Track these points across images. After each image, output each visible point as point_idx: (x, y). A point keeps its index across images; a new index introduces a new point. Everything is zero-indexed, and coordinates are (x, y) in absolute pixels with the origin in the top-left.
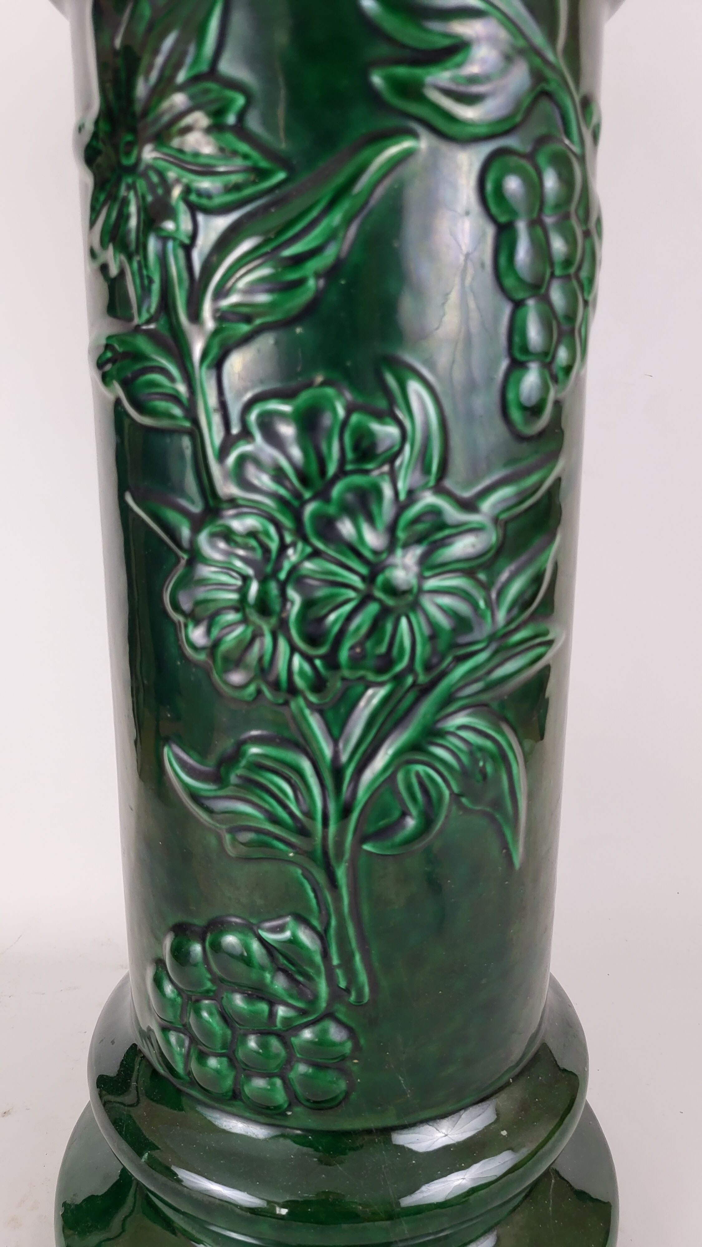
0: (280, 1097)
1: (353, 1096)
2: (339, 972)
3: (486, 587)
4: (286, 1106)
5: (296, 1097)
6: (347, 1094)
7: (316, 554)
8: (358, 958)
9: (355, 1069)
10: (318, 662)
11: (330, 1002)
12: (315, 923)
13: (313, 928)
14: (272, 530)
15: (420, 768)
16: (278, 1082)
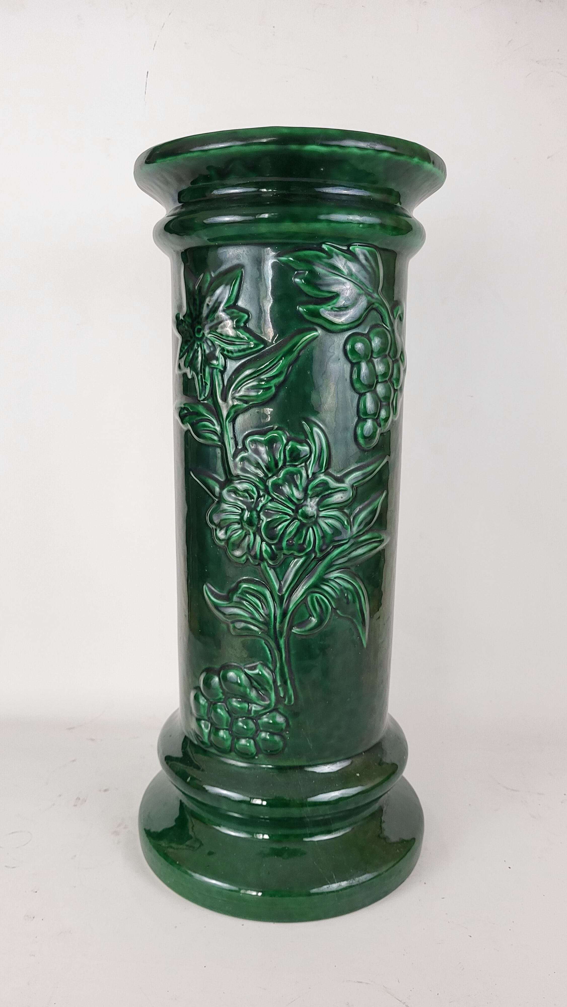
0: (253, 749)
1: (286, 749)
2: (280, 689)
3: (348, 516)
4: (255, 753)
5: (260, 749)
6: (283, 749)
7: (273, 500)
8: (289, 682)
9: (287, 736)
10: (273, 547)
11: (276, 704)
12: (270, 666)
13: (269, 668)
14: (255, 489)
15: (318, 595)
16: (252, 742)
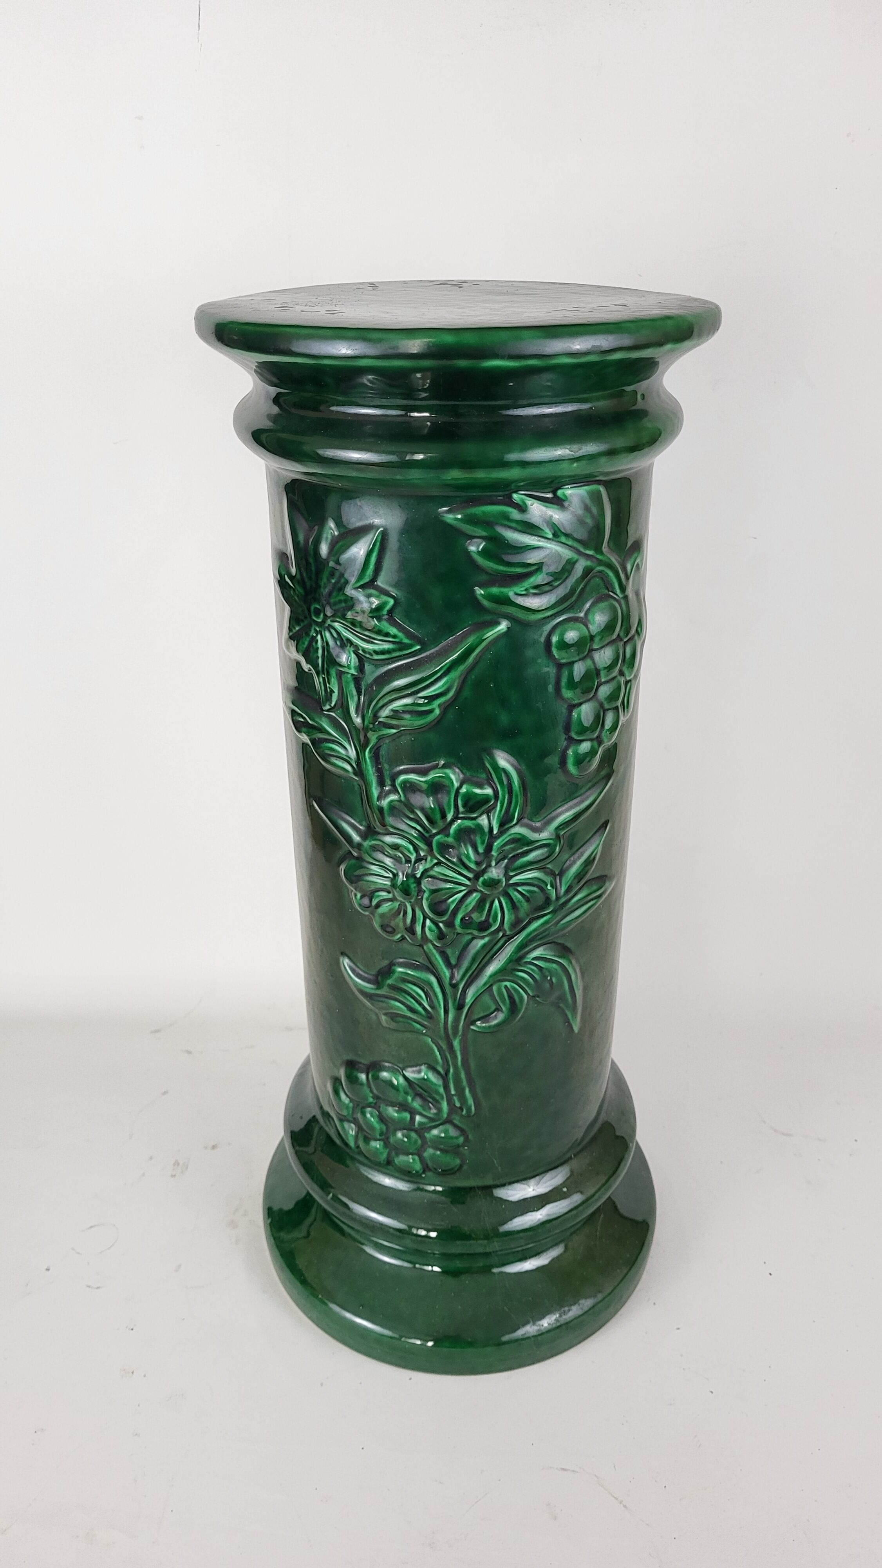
0: (418, 1166)
1: (465, 1167)
2: (455, 1098)
3: (552, 873)
4: (421, 1171)
5: (427, 1166)
6: (461, 1166)
7: (439, 863)
8: (467, 1091)
9: (466, 1152)
10: (441, 925)
11: (449, 1114)
12: (440, 1069)
13: (438, 1073)
14: (411, 848)
15: (508, 984)
16: (416, 1158)
